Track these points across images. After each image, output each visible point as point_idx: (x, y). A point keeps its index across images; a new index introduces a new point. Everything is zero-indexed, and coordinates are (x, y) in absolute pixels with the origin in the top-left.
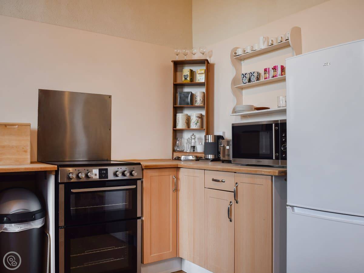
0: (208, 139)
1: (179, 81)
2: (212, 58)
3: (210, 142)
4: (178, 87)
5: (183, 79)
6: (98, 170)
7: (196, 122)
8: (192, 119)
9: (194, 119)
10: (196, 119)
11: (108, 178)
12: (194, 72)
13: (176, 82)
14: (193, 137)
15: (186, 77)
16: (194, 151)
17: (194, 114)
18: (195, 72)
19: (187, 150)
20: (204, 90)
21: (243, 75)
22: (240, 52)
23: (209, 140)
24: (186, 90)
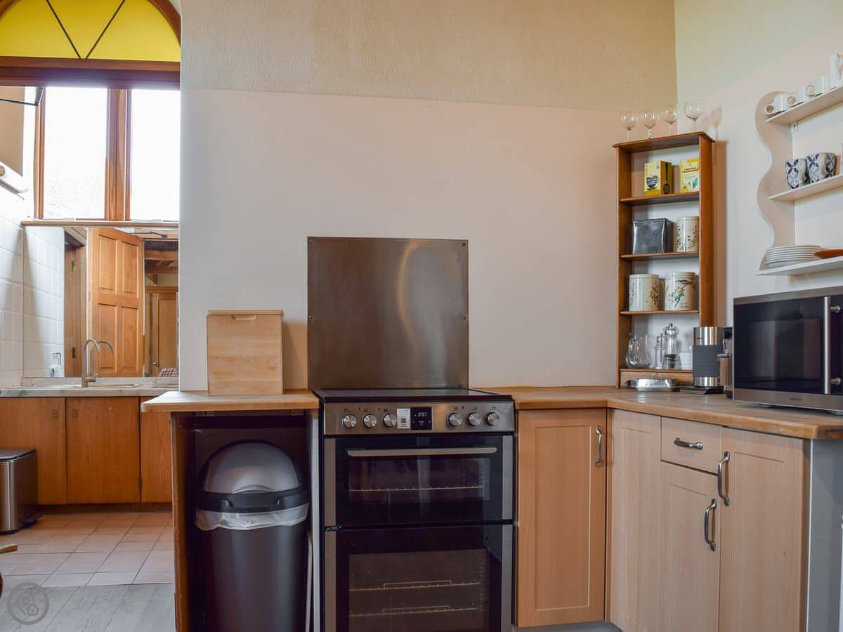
0: (701, 337)
1: (636, 195)
2: (721, 128)
3: (706, 343)
4: (635, 208)
5: (646, 187)
6: (409, 410)
7: (677, 294)
8: (668, 287)
9: (672, 287)
10: (678, 288)
11: (431, 428)
12: (675, 169)
13: (630, 196)
14: (670, 332)
15: (653, 183)
16: (672, 366)
17: (673, 275)
18: (677, 166)
19: (656, 365)
20: (695, 211)
21: (790, 165)
22: (781, 104)
23: (703, 338)
24: (656, 214)
